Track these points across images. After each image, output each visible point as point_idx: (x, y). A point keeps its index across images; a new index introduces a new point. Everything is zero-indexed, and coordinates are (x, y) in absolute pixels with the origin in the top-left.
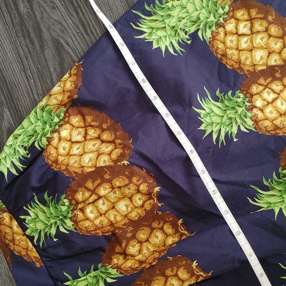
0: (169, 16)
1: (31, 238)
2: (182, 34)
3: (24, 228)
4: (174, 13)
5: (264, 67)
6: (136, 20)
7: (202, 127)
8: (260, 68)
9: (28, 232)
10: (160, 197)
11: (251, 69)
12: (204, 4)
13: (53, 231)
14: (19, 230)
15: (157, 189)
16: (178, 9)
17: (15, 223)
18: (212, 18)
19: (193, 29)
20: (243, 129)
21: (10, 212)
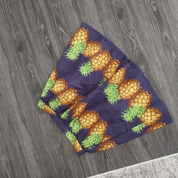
0: (73, 51)
1: (52, 109)
2: (77, 54)
3: (50, 108)
4: (74, 50)
5: (94, 54)
6: (66, 54)
7: (81, 73)
8: (93, 54)
9: (51, 108)
10: (78, 93)
11: (91, 55)
12: (80, 45)
13: (57, 106)
14: (49, 108)
15: (76, 91)
16: (75, 49)
17: (48, 107)
18: (83, 48)
19: (79, 52)
20: (91, 71)
21: (46, 105)
